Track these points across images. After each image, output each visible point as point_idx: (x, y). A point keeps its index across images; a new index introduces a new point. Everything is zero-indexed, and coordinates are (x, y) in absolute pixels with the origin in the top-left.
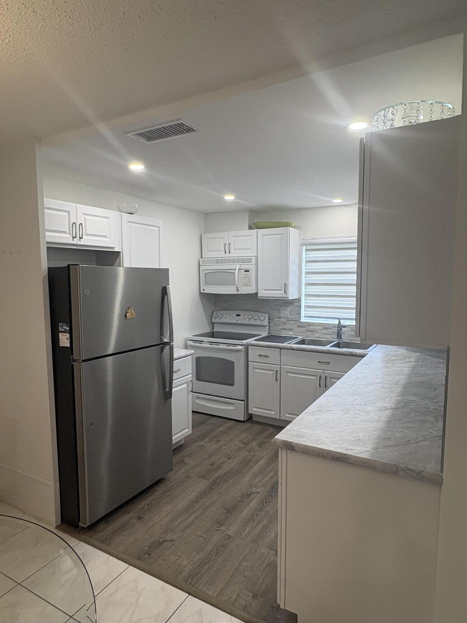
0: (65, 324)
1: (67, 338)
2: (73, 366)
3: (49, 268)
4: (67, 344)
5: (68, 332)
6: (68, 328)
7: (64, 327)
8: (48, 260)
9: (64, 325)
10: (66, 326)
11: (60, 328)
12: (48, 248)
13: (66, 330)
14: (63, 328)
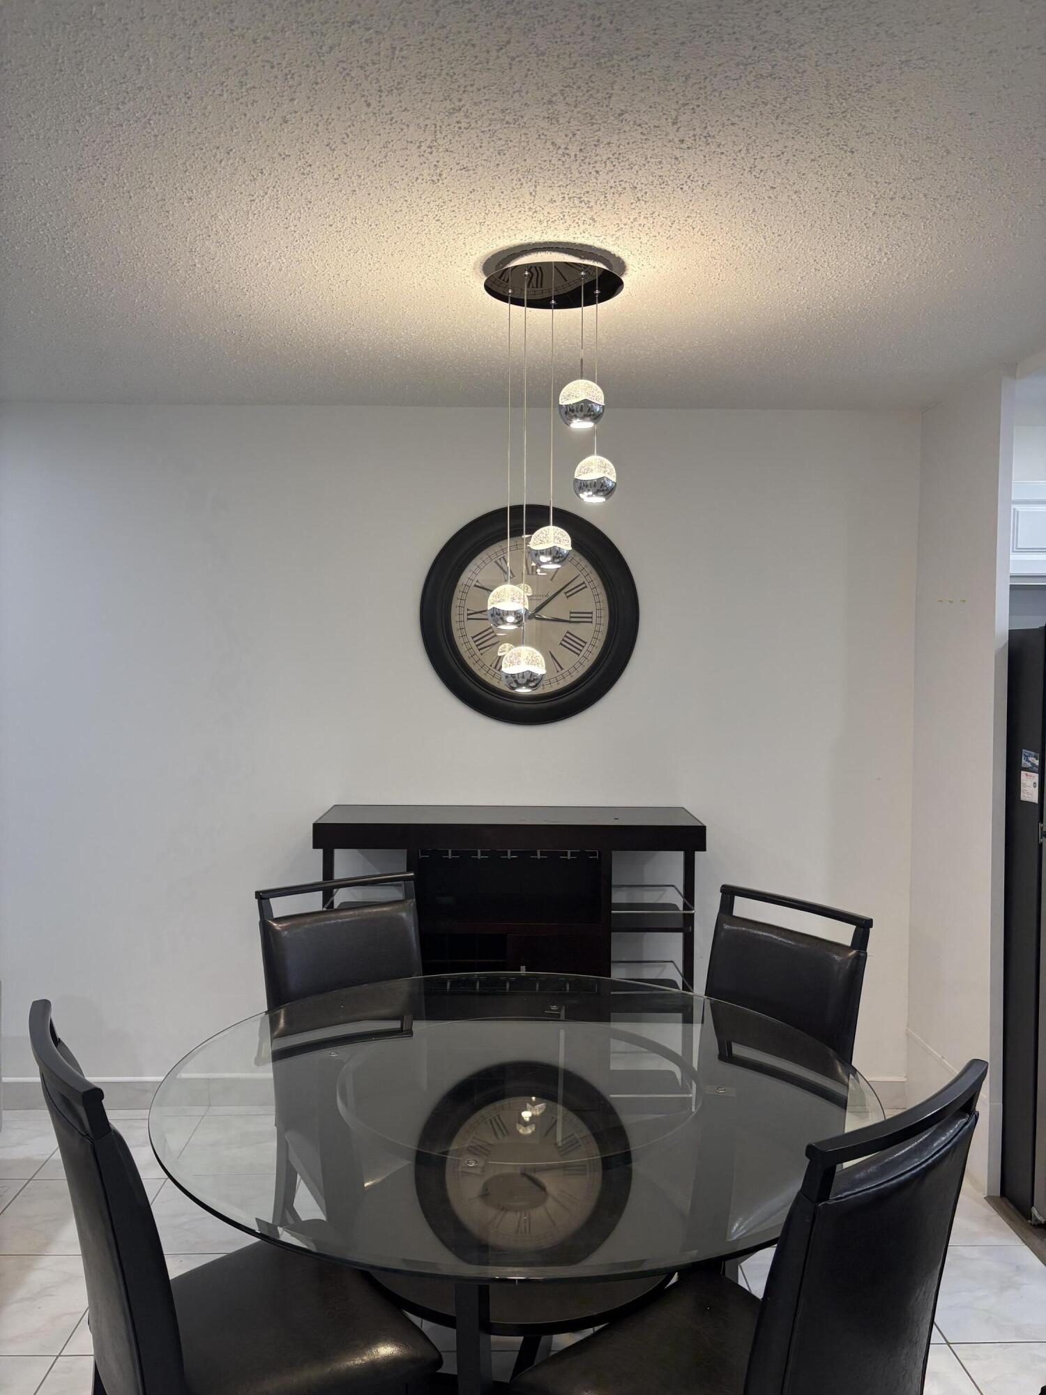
0: (1033, 753)
1: (1035, 783)
2: (1041, 845)
3: (1010, 632)
4: (1035, 799)
5: (1037, 769)
6: (1038, 761)
7: (1030, 759)
8: (1011, 614)
9: (1030, 755)
10: (1035, 757)
11: (1023, 761)
12: (1012, 588)
13: (1033, 765)
14: (1029, 761)
